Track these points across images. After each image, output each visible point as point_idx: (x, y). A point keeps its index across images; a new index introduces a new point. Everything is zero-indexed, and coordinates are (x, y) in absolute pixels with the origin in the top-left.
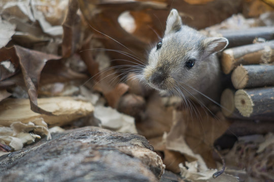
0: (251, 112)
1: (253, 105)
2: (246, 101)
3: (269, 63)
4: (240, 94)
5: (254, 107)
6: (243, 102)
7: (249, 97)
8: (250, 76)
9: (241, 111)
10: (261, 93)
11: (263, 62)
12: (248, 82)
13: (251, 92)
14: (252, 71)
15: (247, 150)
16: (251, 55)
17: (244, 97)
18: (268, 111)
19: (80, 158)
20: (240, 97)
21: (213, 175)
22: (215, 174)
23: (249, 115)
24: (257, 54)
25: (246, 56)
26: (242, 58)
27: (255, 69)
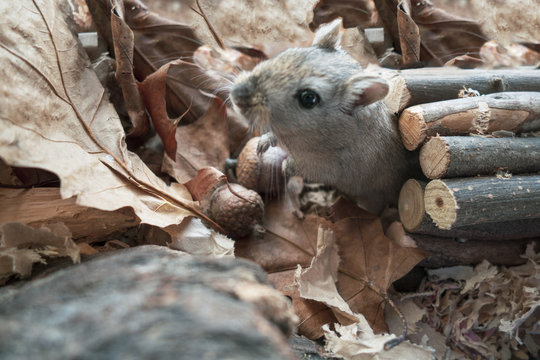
0: (454, 220)
1: (457, 207)
2: (445, 200)
3: (486, 133)
4: (435, 188)
5: (458, 211)
6: (440, 202)
7: (452, 193)
8: (453, 154)
9: (435, 219)
10: (471, 186)
11: (475, 132)
12: (448, 165)
13: (454, 185)
14: (457, 146)
15: (443, 295)
16: (454, 117)
17: (441, 193)
18: (483, 219)
19: (136, 298)
20: (435, 193)
21: (385, 345)
22: (389, 343)
23: (449, 226)
24: (465, 115)
25: (446, 118)
26: (440, 122)
27: (462, 142)
